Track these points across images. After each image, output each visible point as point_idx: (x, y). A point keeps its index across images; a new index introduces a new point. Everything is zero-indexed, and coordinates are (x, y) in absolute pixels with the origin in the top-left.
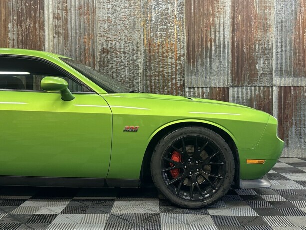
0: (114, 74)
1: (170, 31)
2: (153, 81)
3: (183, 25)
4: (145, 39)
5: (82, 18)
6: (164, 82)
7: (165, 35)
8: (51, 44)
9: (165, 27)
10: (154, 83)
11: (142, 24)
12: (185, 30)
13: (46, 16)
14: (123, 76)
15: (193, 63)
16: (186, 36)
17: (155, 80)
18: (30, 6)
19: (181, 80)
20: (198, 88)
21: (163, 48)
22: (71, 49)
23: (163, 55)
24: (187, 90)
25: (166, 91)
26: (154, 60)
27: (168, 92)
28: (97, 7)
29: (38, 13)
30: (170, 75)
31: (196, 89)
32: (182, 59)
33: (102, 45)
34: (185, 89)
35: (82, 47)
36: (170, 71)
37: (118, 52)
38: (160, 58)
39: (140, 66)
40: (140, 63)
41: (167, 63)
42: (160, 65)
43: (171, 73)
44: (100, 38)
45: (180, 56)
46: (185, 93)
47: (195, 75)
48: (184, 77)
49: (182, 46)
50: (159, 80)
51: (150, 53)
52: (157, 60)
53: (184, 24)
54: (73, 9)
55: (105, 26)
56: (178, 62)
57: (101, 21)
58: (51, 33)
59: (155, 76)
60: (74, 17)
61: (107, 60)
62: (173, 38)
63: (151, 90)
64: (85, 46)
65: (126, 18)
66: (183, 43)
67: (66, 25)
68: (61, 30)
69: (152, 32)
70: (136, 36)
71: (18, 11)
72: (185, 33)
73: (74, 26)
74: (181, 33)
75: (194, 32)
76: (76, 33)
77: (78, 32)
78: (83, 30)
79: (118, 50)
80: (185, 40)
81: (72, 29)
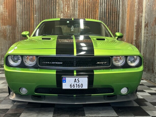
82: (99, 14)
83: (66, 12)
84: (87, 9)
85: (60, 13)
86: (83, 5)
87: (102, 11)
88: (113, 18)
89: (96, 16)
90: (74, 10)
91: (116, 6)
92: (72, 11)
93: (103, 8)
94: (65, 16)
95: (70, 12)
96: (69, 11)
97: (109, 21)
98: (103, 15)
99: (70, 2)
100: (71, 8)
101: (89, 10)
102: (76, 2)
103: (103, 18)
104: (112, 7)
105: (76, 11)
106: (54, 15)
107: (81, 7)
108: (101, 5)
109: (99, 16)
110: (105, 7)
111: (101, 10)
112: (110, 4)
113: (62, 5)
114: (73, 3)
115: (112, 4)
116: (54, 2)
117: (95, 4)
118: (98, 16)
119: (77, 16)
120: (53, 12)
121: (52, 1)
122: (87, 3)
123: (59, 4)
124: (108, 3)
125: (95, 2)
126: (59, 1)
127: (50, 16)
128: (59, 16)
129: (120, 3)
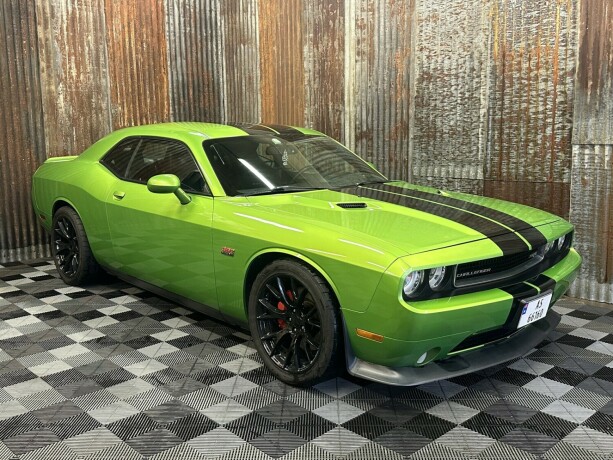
0: (438, 120)
1: (545, 21)
2: (507, 131)
3: (575, 3)
4: (496, 44)
5: (394, 19)
6: (528, 132)
7: (534, 31)
8: (353, 72)
9: (535, 13)
10: (508, 135)
11: (491, 14)
12: (579, 14)
13: (347, 25)
14: (452, 123)
15: (594, 87)
16: (581, 26)
17: (510, 128)
18: (328, 12)
19: (563, 128)
20: (602, 146)
21: (530, 59)
22: (378, 79)
23: (528, 73)
24: (576, 149)
25: (531, 152)
26: (512, 86)
27: (535, 153)
29: (337, 21)
30: (541, 116)
31: (597, 148)
32: (569, 80)
33: (421, 65)
34: (571, 148)
35: (393, 73)
36: (541, 109)
37: (447, 75)
38: (523, 81)
39: (482, 101)
40: (484, 95)
41: (537, 90)
42: (521, 96)
43: (544, 113)
44: (418, 53)
45: (566, 73)
46: (571, 157)
47: (596, 116)
48: (570, 122)
49: (569, 52)
50: (517, 129)
51: (504, 71)
52: (517, 86)
54: (382, 6)
55: (428, 29)
56: (559, 88)
57: (422, 20)
58: (353, 53)
59: (511, 119)
60: (382, 20)
61: (428, 93)
62: (552, 36)
63: (501, 150)
64: (396, 70)
65: (462, 7)
66: (573, 44)
67: (372, 37)
68: (365, 47)
69: (510, 27)
70: (480, 40)
71: (315, 24)
72: (578, 20)
73: (382, 37)
74: (569, 22)
75: (600, 16)
76: (385, 49)
77: (388, 46)
78: (394, 42)
79: (446, 73)
80: (578, 37)
81: (379, 42)
82: (170, 90)
83: (72, 77)
84: (135, 71)
85: (53, 80)
86: (125, 58)
87: (178, 81)
88: (207, 100)
89: (162, 94)
90: (97, 72)
92: (92, 77)
93: (180, 73)
94: (71, 92)
95: (86, 80)
96: (82, 77)
97: (198, 109)
98: (181, 93)
99: (82, 47)
100: (89, 68)
101: (141, 75)
102: (101, 47)
103: (182, 100)
104: (200, 71)
105: (105, 77)
106: (32, 89)
107: (117, 63)
108: (174, 63)
109: (170, 95)
110: (185, 69)
111: (175, 78)
112: (194, 62)
113: (60, 55)
114: (94, 52)
115: (200, 61)
116: (30, 45)
117: (157, 59)
118: (168, 95)
119: (109, 91)
120: (31, 79)
121: (22, 40)
122: (134, 53)
123: (47, 51)
124: (189, 59)
125: (156, 50)
126: (47, 40)
127: (21, 93)
128: (50, 92)
129: (220, 60)
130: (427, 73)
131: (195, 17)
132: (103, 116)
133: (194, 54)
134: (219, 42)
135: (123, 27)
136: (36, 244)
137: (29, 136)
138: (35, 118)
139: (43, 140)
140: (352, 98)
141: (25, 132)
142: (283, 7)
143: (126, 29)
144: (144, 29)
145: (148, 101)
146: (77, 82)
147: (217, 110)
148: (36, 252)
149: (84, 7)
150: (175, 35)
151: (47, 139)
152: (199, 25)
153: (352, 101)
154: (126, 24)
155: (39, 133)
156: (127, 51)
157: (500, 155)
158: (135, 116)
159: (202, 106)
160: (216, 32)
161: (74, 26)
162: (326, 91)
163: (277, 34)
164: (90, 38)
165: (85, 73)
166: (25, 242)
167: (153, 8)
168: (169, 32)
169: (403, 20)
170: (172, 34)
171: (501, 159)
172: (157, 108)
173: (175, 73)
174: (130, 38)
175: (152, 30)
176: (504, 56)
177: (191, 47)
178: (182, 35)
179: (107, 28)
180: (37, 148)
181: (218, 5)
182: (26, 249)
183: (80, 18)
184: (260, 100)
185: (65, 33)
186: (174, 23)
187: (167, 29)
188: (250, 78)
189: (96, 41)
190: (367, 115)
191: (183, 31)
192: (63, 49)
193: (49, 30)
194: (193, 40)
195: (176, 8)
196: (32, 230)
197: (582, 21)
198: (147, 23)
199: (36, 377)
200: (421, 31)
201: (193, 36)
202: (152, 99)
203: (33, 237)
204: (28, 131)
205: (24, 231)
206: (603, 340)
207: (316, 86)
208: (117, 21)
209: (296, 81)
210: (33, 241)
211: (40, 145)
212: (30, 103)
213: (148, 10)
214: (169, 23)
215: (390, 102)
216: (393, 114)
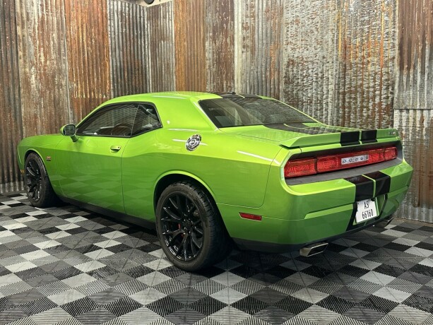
0: (300, 93)
1: (374, 23)
2: (347, 100)
3: (394, 11)
4: (340, 39)
5: (269, 23)
6: (362, 101)
7: (366, 30)
8: (240, 60)
9: (366, 18)
10: (349, 103)
11: (336, 19)
12: (397, 19)
13: (236, 27)
14: (309, 95)
15: (408, 69)
16: (399, 27)
17: (350, 98)
18: (223, 18)
19: (388, 97)
20: (415, 110)
21: (363, 50)
22: (258, 65)
23: (363, 60)
24: (396, 113)
25: (365, 115)
26: (350, 69)
27: (368, 115)
28: (284, 5)
29: (229, 24)
30: (371, 90)
31: (411, 111)
32: (390, 64)
33: (288, 55)
34: (393, 111)
35: (269, 60)
36: (372, 84)
37: (305, 62)
38: (359, 65)
39: (331, 80)
40: (332, 75)
41: (369, 72)
42: (358, 76)
43: (374, 87)
44: (285, 46)
45: (388, 60)
46: (393, 118)
47: (411, 89)
48: (392, 93)
49: (391, 45)
50: (355, 99)
51: (345, 59)
52: (355, 69)
53: (397, 8)
54: (260, 14)
55: (293, 29)
56: (384, 70)
57: (288, 24)
58: (240, 46)
59: (350, 92)
60: (260, 23)
61: (293, 74)
62: (379, 33)
63: (344, 113)
64: (271, 58)
65: (316, 14)
66: (394, 39)
67: (253, 35)
68: (248, 42)
69: (350, 27)
70: (329, 37)
71: (214, 26)
72: (397, 23)
73: (260, 35)
74: (390, 24)
75: (412, 20)
76: (263, 44)
77: (264, 42)
78: (269, 39)
79: (305, 60)
80: (397, 34)
81: (258, 39)
82: (111, 72)
83: (41, 63)
84: (86, 59)
85: (27, 65)
86: (79, 49)
87: (117, 66)
88: (137, 80)
89: (105, 75)
90: (59, 59)
91: (140, 58)
92: (55, 63)
93: (118, 60)
94: (40, 73)
95: (51, 64)
96: (48, 62)
98: (119, 74)
99: (49, 41)
100: (53, 56)
101: (90, 61)
102: (62, 41)
103: (119, 80)
104: (132, 59)
105: (65, 63)
106: (13, 71)
107: (74, 53)
108: (114, 53)
110: (122, 58)
111: (115, 64)
112: (128, 53)
113: (32, 47)
114: (57, 45)
115: (132, 52)
116: (11, 40)
117: (102, 51)
118: (110, 76)
119: (67, 73)
120: (12, 63)
121: (5, 36)
122: (85, 46)
123: (23, 45)
124: (125, 51)
125: (101, 44)
126: (24, 36)
127: (5, 74)
128: (25, 73)
129: (147, 52)
130: (292, 61)
131: (129, 21)
132: (63, 90)
133: (128, 47)
134: (146, 39)
135: (78, 28)
136: (14, 181)
137: (10, 104)
138: (14, 91)
139: (20, 107)
140: (240, 78)
141: (7, 101)
142: (192, 15)
143: (80, 29)
144: (93, 30)
145: (96, 80)
146: (45, 66)
147: (144, 87)
148: (13, 187)
149: (50, 14)
150: (115, 34)
151: (22, 106)
152: (132, 26)
153: (239, 80)
154: (80, 26)
155: (17, 101)
156: (81, 45)
157: (344, 117)
158: (86, 90)
159: (134, 84)
160: (144, 33)
161: (43, 27)
162: (221, 73)
163: (187, 34)
164: (54, 35)
165: (50, 60)
166: (6, 180)
167: (100, 15)
168: (111, 31)
169: (275, 23)
170: (113, 33)
171: (344, 120)
172: (101, 85)
173: (114, 60)
174: (83, 36)
175: (98, 30)
176: (345, 48)
177: (126, 42)
178: (120, 34)
179: (66, 29)
180: (15, 112)
181: (146, 13)
182: (6, 184)
183: (47, 21)
184: (175, 80)
185: (37, 31)
186: (114, 25)
187: (109, 30)
188: (168, 65)
189: (59, 38)
190: (250, 90)
191: (120, 31)
192: (35, 43)
193: (25, 29)
194: (128, 37)
195: (116, 15)
196: (11, 171)
197: (399, 24)
198: (95, 25)
199: (11, 272)
200: (288, 31)
201: (128, 35)
202: (98, 79)
203: (11, 176)
204: (9, 100)
205: (5, 171)
206: (416, 246)
207: (214, 70)
208: (73, 24)
209: (201, 66)
210: (12, 179)
211: (18, 110)
212: (11, 81)
213: (96, 16)
214: (110, 25)
215: (266, 80)
216: (268, 89)
